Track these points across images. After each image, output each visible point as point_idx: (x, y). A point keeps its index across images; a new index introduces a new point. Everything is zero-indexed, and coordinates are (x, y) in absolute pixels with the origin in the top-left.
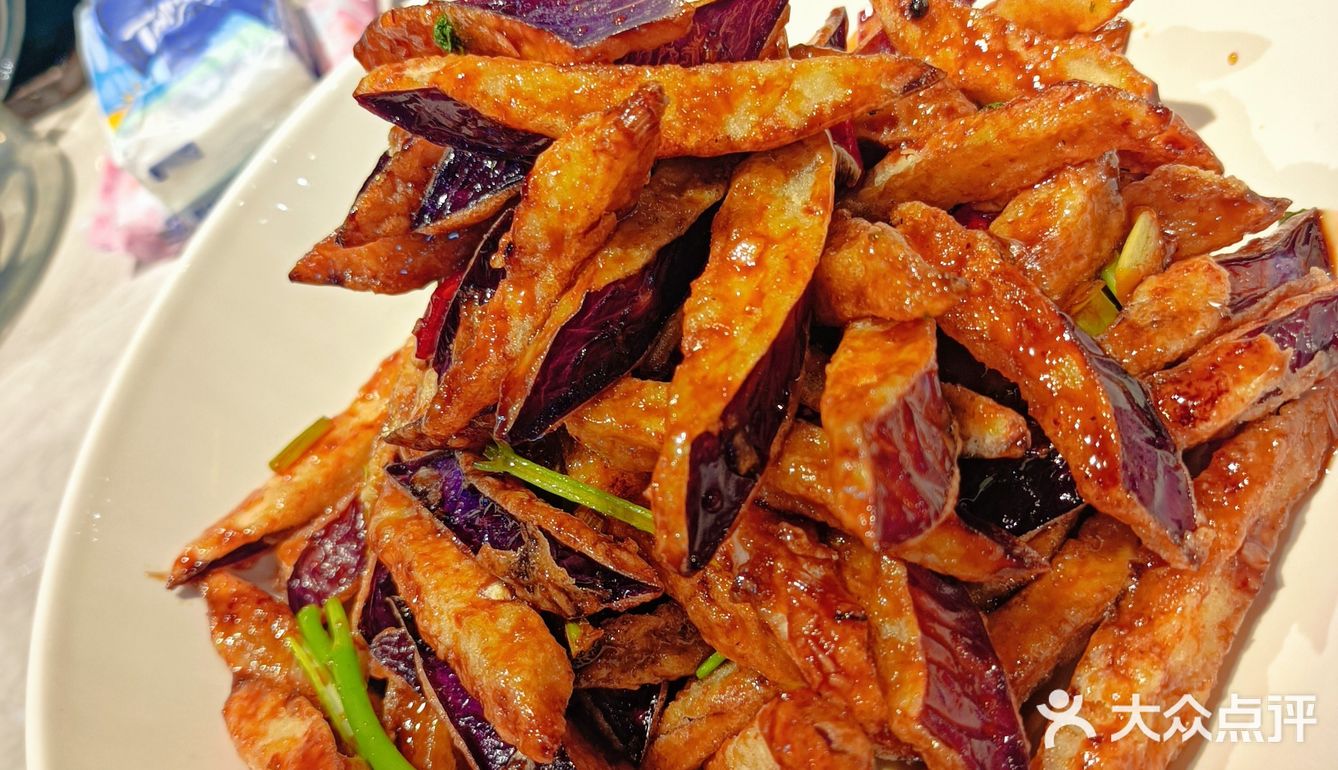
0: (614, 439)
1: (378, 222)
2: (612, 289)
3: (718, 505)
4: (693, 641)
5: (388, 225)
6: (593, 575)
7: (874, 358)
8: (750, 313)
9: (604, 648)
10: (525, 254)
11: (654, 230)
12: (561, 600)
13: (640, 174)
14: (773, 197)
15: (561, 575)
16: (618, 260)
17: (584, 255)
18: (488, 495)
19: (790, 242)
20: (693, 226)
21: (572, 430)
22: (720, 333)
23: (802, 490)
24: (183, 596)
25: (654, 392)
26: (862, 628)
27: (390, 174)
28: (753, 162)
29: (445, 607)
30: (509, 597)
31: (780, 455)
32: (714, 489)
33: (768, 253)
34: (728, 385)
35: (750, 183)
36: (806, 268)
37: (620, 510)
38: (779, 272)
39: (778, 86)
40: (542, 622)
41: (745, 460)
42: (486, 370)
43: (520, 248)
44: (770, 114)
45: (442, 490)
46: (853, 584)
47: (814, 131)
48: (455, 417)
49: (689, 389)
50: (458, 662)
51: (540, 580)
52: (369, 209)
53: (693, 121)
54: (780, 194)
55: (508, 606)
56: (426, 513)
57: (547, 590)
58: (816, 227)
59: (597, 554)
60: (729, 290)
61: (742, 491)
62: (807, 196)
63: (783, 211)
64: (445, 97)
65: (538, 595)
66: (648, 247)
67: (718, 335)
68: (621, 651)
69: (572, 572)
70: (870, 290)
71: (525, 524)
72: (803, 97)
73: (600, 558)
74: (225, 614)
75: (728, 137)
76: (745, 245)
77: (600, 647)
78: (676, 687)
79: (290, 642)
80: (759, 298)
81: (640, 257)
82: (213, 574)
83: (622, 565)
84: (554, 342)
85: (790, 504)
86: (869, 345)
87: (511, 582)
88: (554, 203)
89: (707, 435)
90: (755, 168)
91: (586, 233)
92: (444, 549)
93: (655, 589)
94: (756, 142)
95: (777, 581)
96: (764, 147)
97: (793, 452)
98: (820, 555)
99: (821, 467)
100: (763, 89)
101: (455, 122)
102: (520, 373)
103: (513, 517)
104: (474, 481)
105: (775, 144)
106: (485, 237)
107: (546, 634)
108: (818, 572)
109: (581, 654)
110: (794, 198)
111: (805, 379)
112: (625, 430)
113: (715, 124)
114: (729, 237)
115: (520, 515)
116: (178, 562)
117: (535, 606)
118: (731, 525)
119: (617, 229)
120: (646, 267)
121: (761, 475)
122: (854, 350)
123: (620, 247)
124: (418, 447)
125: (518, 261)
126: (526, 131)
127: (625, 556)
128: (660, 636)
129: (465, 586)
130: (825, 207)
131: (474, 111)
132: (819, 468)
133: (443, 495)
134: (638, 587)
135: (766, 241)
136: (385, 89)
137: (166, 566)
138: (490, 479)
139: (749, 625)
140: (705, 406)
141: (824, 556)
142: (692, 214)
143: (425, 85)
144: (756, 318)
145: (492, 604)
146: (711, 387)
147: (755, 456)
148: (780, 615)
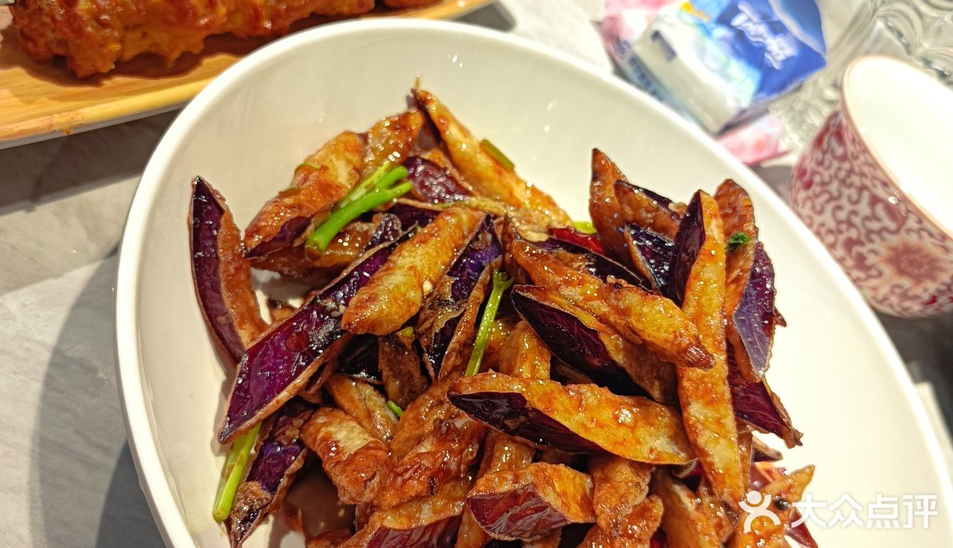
0: (517, 348)
1: (629, 204)
2: (601, 344)
3: (486, 409)
4: (408, 398)
5: (628, 210)
6: (441, 342)
7: (571, 490)
8: (592, 421)
9: (401, 349)
10: (616, 294)
11: (635, 365)
12: (427, 325)
13: (665, 356)
14: (658, 430)
15: (441, 323)
16: (616, 346)
17: (618, 327)
18: (480, 278)
19: (633, 442)
20: (639, 386)
21: (520, 325)
22: (580, 405)
23: (497, 455)
24: (408, 98)
25: (544, 369)
26: (428, 492)
27: (657, 209)
28: (678, 418)
29: (418, 259)
30: (425, 294)
31: (514, 442)
32: (495, 406)
33: (626, 428)
34: (552, 411)
35: (664, 417)
36: (619, 451)
37: (477, 353)
38: (616, 436)
39: (721, 430)
40: (413, 315)
41: (511, 423)
42: (550, 275)
43: (619, 292)
44: (706, 427)
45: (480, 249)
46: (448, 486)
47: (697, 452)
48: (523, 258)
49: (548, 389)
50: (388, 269)
51: (437, 312)
52: (636, 199)
53: (698, 384)
54: (660, 433)
55: (420, 294)
56: (467, 242)
57: (431, 317)
58: (643, 455)
59: (453, 343)
60: (604, 408)
61: (494, 422)
62: (660, 449)
63: (650, 436)
64: (701, 243)
65: (428, 312)
66: (625, 362)
67: (579, 404)
68: (400, 358)
69: (442, 330)
70: (609, 485)
71: (466, 302)
72: (716, 445)
73: (451, 345)
74: (400, 124)
75: (690, 404)
76: (630, 416)
77: (401, 346)
78: (381, 389)
79: (386, 163)
80: (601, 426)
81: (619, 358)
82: (421, 114)
83: (448, 358)
84: (568, 314)
85: (489, 448)
86: (578, 486)
87: (434, 295)
88: (645, 310)
89: (525, 401)
90: (675, 419)
91: (630, 328)
92: (447, 253)
93: (436, 377)
94: (688, 420)
95: (448, 445)
96: (686, 425)
97: (517, 448)
98: (463, 467)
99: (509, 465)
100: (718, 422)
101: (688, 249)
102: (550, 296)
103: (469, 294)
104: (487, 268)
105: (688, 430)
106: (625, 268)
107: (407, 318)
108: (453, 467)
109: (398, 337)
110: (658, 442)
111: (557, 453)
112: (522, 354)
113: (696, 396)
114: (634, 406)
115: (471, 299)
116: (427, 93)
117: (422, 309)
118: (476, 416)
119: (634, 344)
120: (614, 362)
121: (504, 432)
122: (574, 478)
123: (624, 347)
124: (503, 234)
125: (612, 290)
126: (685, 290)
127: (453, 359)
128: (409, 379)
129: (430, 269)
130: (654, 460)
131: (694, 260)
132: (510, 464)
133: (477, 250)
134: (437, 367)
135: (633, 428)
136: (704, 209)
137: (424, 87)
138: (489, 278)
139: (421, 429)
140: (540, 400)
141: (462, 469)
142: (645, 384)
143: (707, 233)
144: (590, 425)
145: (421, 286)
146: (550, 402)
147: (514, 428)
148: (429, 447)
